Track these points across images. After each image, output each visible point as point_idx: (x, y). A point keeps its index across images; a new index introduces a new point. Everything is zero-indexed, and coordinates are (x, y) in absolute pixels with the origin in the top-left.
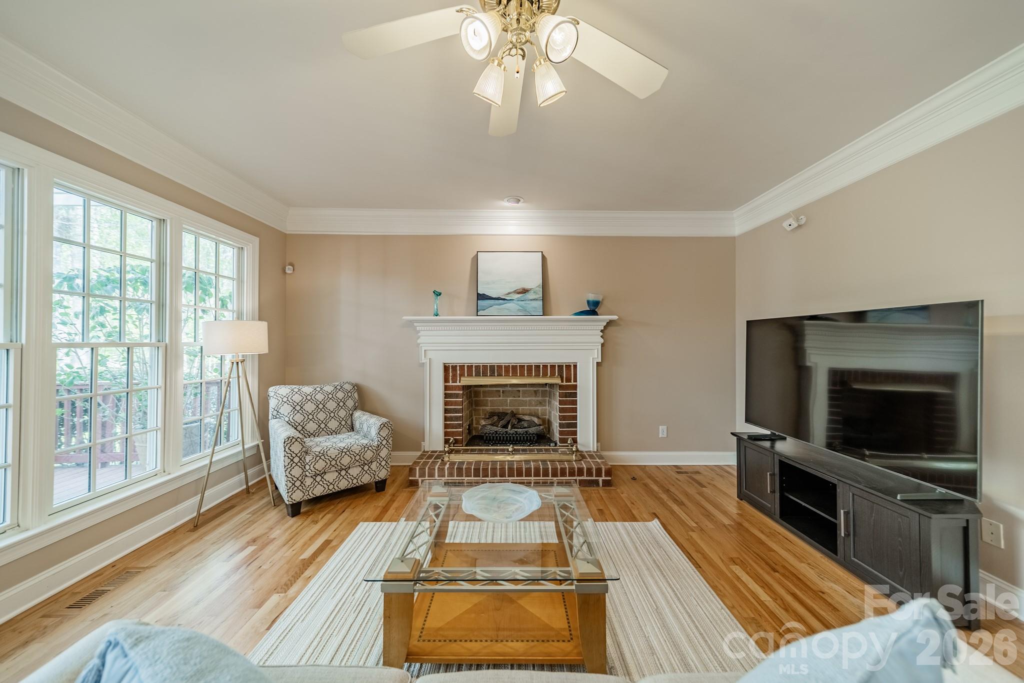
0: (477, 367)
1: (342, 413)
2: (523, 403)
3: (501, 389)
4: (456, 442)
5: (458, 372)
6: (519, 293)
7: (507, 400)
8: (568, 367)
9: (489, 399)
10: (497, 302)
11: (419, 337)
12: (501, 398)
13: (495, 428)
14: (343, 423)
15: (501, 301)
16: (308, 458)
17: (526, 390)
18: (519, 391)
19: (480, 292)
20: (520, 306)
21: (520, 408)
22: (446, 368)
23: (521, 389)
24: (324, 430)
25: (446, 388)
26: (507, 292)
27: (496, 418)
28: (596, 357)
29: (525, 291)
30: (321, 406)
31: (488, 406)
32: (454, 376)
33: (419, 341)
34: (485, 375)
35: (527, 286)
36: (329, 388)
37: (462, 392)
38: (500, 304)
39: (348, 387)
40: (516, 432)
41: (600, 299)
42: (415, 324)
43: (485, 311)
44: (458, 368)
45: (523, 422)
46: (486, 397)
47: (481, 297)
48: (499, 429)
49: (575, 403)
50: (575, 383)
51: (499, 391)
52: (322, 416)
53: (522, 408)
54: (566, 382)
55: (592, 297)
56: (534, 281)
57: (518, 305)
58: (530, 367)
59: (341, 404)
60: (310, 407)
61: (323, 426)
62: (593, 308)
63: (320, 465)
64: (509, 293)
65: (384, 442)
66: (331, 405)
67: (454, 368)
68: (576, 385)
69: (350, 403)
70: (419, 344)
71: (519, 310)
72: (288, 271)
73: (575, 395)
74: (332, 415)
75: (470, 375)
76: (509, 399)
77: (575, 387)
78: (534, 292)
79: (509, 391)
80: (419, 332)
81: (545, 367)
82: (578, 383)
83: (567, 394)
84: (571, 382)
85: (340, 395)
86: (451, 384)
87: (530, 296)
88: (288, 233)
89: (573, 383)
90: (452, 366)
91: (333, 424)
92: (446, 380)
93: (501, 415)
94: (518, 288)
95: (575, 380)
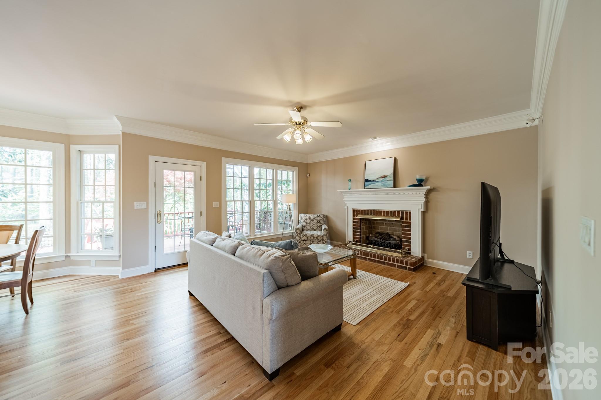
0: (365, 211)
1: (318, 225)
2: (396, 230)
3: (384, 222)
4: (357, 241)
5: (358, 213)
6: (382, 178)
7: (388, 228)
8: (406, 213)
9: (380, 226)
10: (373, 182)
11: (344, 198)
12: (385, 226)
13: (376, 239)
14: (318, 228)
15: (374, 182)
16: (301, 235)
17: (396, 224)
18: (393, 224)
19: (366, 179)
20: (383, 184)
21: (394, 232)
22: (354, 210)
23: (394, 223)
24: (311, 229)
25: (354, 219)
26: (377, 178)
27: (378, 235)
28: (421, 208)
29: (385, 177)
30: (312, 221)
31: (379, 230)
32: (357, 214)
33: (344, 200)
34: (368, 214)
35: (386, 174)
36: (315, 216)
37: (359, 221)
38: (375, 183)
39: (322, 216)
40: (385, 242)
41: (424, 178)
42: (342, 193)
43: (368, 186)
44: (358, 211)
45: (391, 239)
46: (378, 225)
47: (367, 181)
48: (377, 239)
49: (410, 231)
50: (410, 221)
51: (383, 223)
52: (312, 224)
53: (395, 232)
54: (405, 220)
55: (418, 177)
56: (390, 171)
57: (382, 183)
58: (387, 212)
59: (318, 221)
60: (309, 221)
61: (312, 228)
62: (419, 183)
63: (304, 238)
64: (378, 178)
65: (325, 235)
66: (315, 221)
67: (357, 211)
68: (411, 222)
69: (322, 222)
70: (344, 201)
71: (382, 186)
72: (308, 176)
73: (410, 227)
74: (315, 225)
75: (362, 214)
76: (388, 227)
77: (410, 223)
78: (389, 177)
79: (388, 223)
80: (344, 196)
81: (395, 212)
82: (412, 221)
83: (406, 226)
84: (408, 220)
85: (318, 218)
86: (355, 217)
87: (387, 179)
88: (308, 163)
89: (409, 221)
90: (356, 210)
91: (315, 228)
92: (354, 216)
93: (381, 234)
94: (382, 176)
95: (410, 220)
